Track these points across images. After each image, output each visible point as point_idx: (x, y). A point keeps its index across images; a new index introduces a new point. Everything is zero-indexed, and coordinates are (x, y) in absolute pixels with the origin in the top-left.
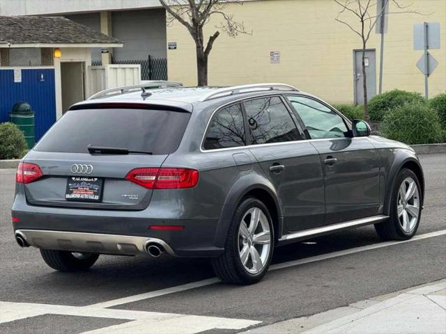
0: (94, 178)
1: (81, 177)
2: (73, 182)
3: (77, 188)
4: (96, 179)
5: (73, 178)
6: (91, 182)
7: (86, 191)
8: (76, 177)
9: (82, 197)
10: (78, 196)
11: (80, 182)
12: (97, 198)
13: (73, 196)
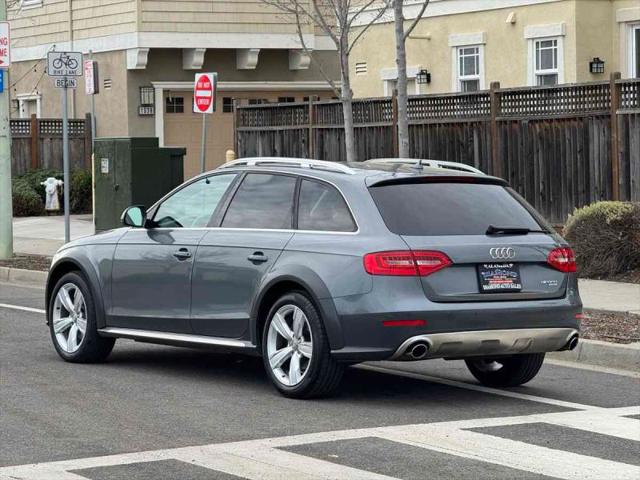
0: (508, 263)
1: (494, 264)
2: (486, 270)
3: (492, 277)
4: (511, 265)
5: (485, 266)
6: (507, 269)
7: (504, 279)
8: (488, 264)
9: (502, 287)
10: (497, 286)
11: (494, 269)
12: (519, 286)
13: (491, 287)
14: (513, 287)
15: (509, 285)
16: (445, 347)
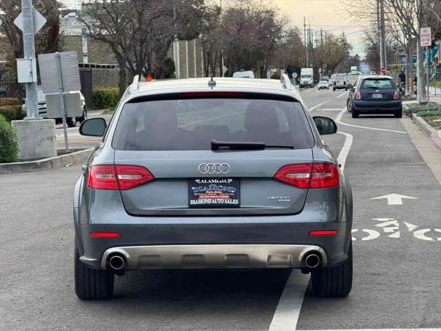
0: (227, 178)
1: (208, 179)
2: (197, 185)
3: (204, 192)
4: (230, 180)
5: (198, 181)
6: (223, 184)
7: (218, 194)
8: (202, 179)
9: (214, 202)
10: (209, 201)
11: (207, 185)
12: (235, 202)
13: (201, 202)
14: (229, 202)
15: (224, 199)
16: (145, 259)
